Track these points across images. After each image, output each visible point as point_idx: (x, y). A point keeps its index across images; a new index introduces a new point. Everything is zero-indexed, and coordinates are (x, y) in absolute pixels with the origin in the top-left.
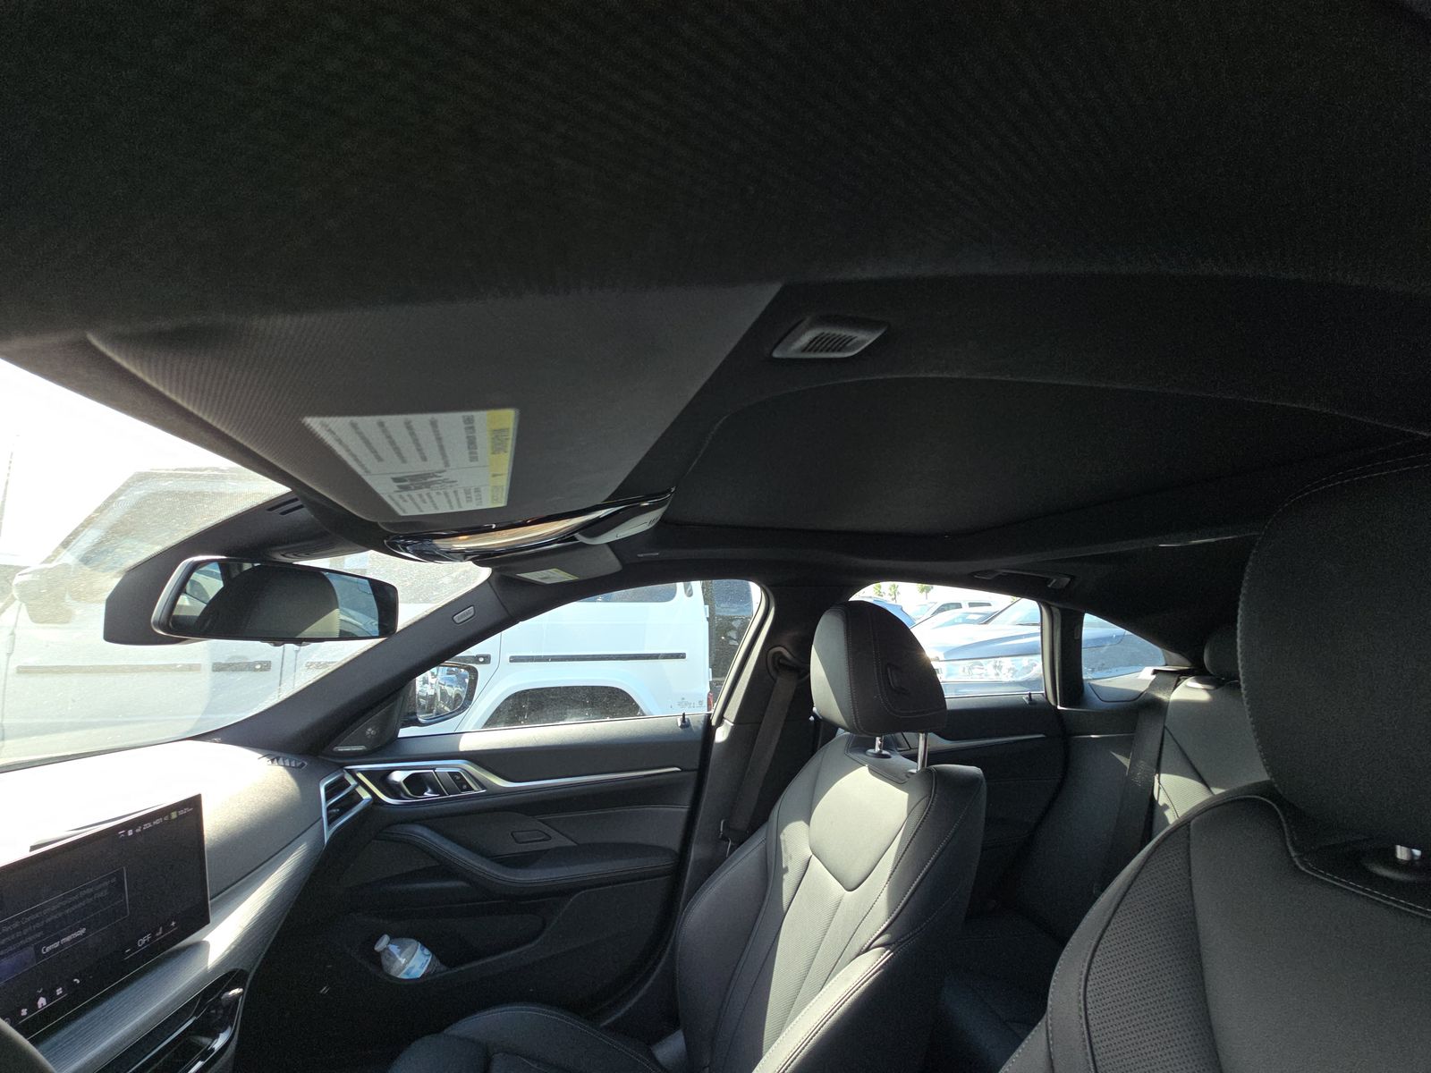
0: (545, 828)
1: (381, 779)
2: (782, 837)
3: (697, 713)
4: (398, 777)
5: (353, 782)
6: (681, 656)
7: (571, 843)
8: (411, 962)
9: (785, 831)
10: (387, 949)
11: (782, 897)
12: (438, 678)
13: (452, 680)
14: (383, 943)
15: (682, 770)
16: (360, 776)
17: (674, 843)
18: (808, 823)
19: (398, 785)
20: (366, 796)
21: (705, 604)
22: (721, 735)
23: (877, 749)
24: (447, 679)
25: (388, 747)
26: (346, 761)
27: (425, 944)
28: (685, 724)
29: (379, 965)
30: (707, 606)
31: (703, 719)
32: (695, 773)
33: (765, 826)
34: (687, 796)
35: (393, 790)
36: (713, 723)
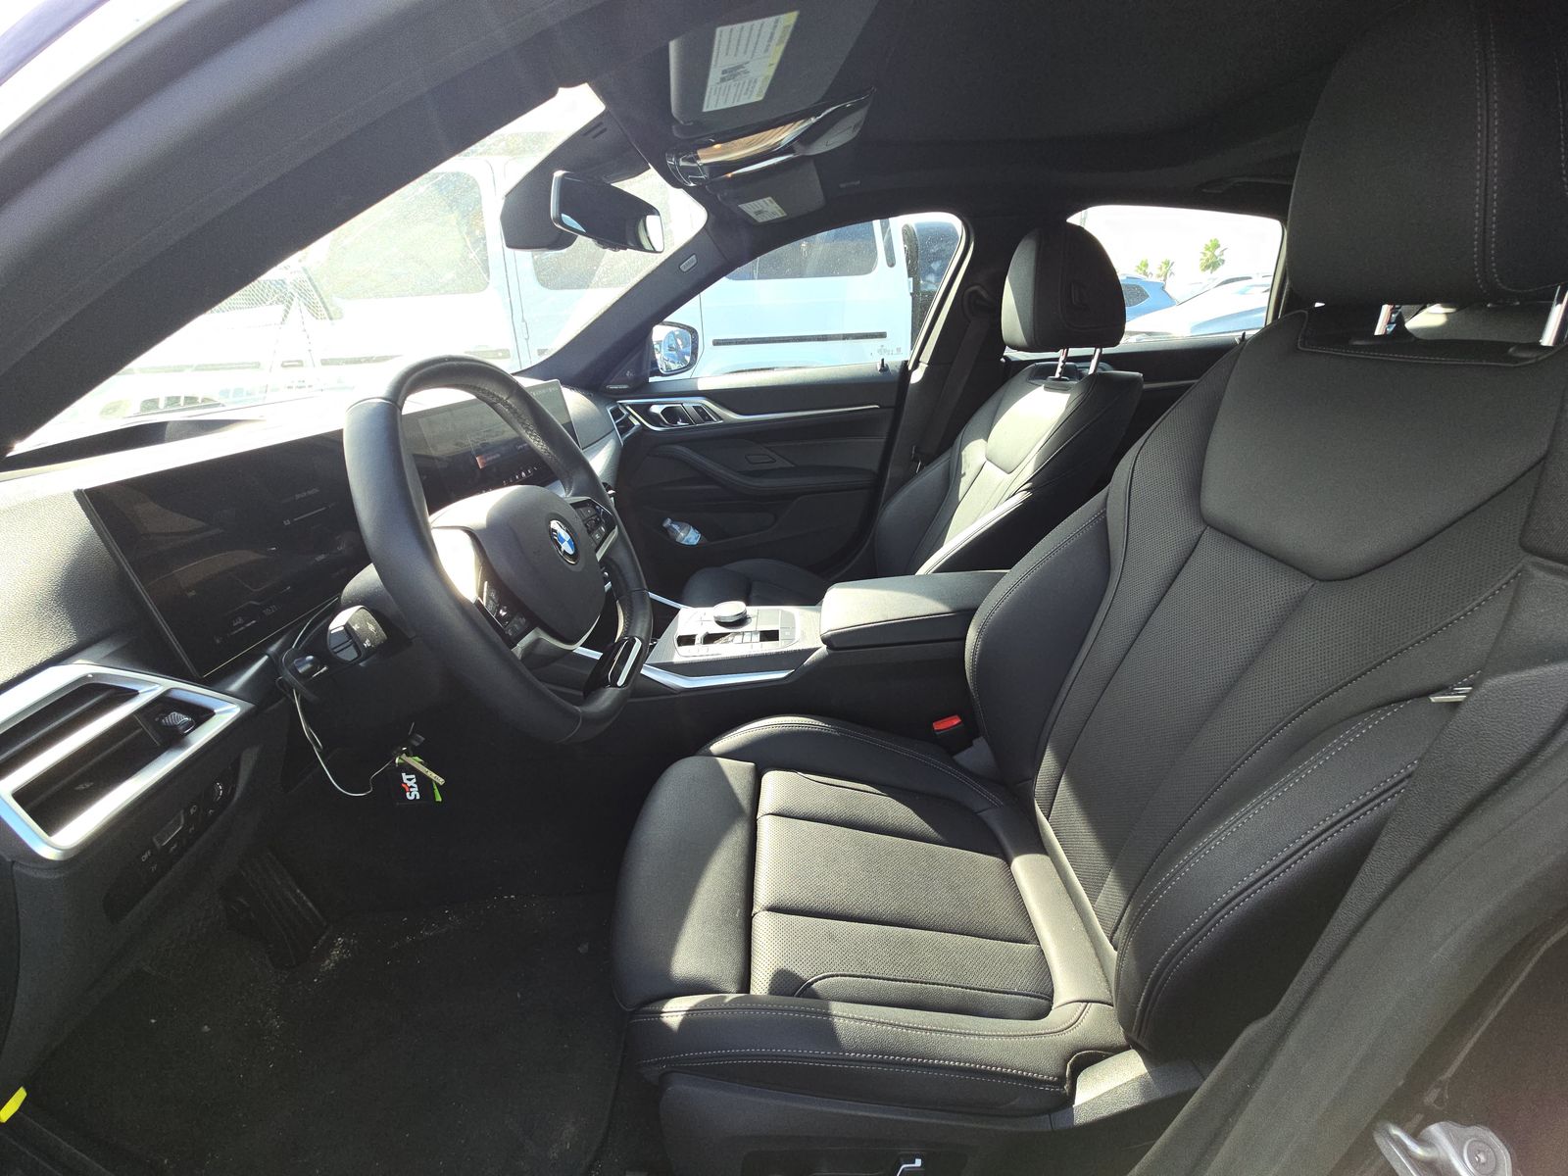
0: (772, 454)
1: (644, 410)
2: (963, 453)
3: (894, 361)
4: (656, 409)
5: (625, 413)
6: (882, 335)
7: (789, 465)
8: (690, 537)
9: (966, 448)
10: (671, 527)
11: (958, 493)
12: (662, 353)
13: (674, 357)
14: (668, 522)
15: (881, 407)
16: (628, 408)
17: (874, 466)
18: (987, 440)
19: (657, 415)
20: (636, 423)
21: (909, 276)
22: (916, 377)
23: (1057, 375)
24: (669, 355)
25: (641, 388)
26: (616, 397)
27: (695, 528)
28: (884, 368)
29: (668, 535)
30: (911, 279)
31: (900, 364)
32: (892, 410)
33: (950, 450)
34: (886, 428)
35: (654, 419)
36: (910, 368)
